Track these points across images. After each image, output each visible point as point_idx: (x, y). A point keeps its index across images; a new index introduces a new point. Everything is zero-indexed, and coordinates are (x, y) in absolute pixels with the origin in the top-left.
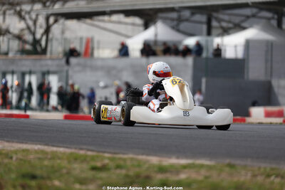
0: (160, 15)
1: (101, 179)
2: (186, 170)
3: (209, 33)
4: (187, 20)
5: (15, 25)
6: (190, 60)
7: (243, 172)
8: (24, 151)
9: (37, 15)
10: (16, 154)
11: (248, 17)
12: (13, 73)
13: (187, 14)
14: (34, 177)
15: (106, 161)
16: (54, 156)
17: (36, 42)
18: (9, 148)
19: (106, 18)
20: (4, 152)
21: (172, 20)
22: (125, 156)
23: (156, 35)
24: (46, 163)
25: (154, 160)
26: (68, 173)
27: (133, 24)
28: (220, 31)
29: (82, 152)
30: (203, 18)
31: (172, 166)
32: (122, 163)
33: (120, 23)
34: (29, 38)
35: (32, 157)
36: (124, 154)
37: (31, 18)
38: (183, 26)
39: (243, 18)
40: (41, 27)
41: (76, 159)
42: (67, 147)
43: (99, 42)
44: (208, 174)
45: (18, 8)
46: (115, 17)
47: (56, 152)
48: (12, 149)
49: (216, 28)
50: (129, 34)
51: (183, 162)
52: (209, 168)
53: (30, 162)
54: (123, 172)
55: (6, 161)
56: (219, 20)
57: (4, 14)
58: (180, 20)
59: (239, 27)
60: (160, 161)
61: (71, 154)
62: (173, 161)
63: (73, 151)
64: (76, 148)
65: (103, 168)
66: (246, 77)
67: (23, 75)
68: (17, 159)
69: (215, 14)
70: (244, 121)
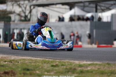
0: (77, 4)
1: (56, 70)
2: (90, 66)
3: (96, 11)
4: (87, 6)
5: (17, 10)
6: (89, 23)
7: (114, 67)
8: (23, 59)
9: (26, 6)
10: (20, 61)
11: (112, 5)
12: (17, 29)
13: (87, 4)
14: (28, 70)
15: (58, 63)
16: (36, 61)
17: (26, 17)
18: (17, 59)
19: (54, 6)
20: (15, 60)
21: (81, 6)
22: (65, 61)
23: (75, 13)
24: (33, 64)
25: (77, 62)
26: (42, 68)
27: (65, 9)
28: (101, 10)
29: (47, 60)
30: (94, 5)
31: (84, 64)
32: (64, 63)
33: (60, 8)
34: (23, 15)
35: (27, 62)
36: (64, 60)
37: (24, 7)
38: (86, 9)
39: (110, 5)
40: (28, 10)
41: (45, 62)
42: (41, 58)
43: (52, 16)
44: (99, 68)
45: (18, 3)
46: (58, 6)
47: (37, 60)
48: (19, 59)
49: (99, 9)
50: (64, 12)
51: (89, 63)
52: (100, 65)
53: (26, 64)
54: (65, 67)
55: (16, 63)
56: (100, 6)
57: (13, 5)
58: (84, 6)
59: (109, 9)
60: (80, 63)
61: (43, 60)
62: (85, 62)
63: (43, 59)
64: (44, 58)
65: (56, 66)
66: (112, 29)
67: (21, 29)
68: (21, 63)
69: (99, 4)
70: (112, 47)
